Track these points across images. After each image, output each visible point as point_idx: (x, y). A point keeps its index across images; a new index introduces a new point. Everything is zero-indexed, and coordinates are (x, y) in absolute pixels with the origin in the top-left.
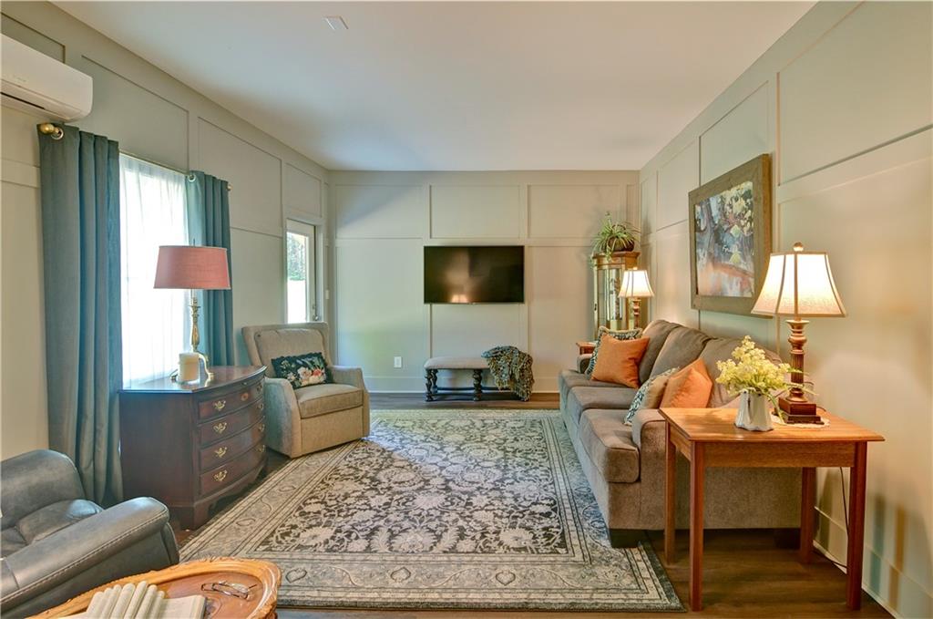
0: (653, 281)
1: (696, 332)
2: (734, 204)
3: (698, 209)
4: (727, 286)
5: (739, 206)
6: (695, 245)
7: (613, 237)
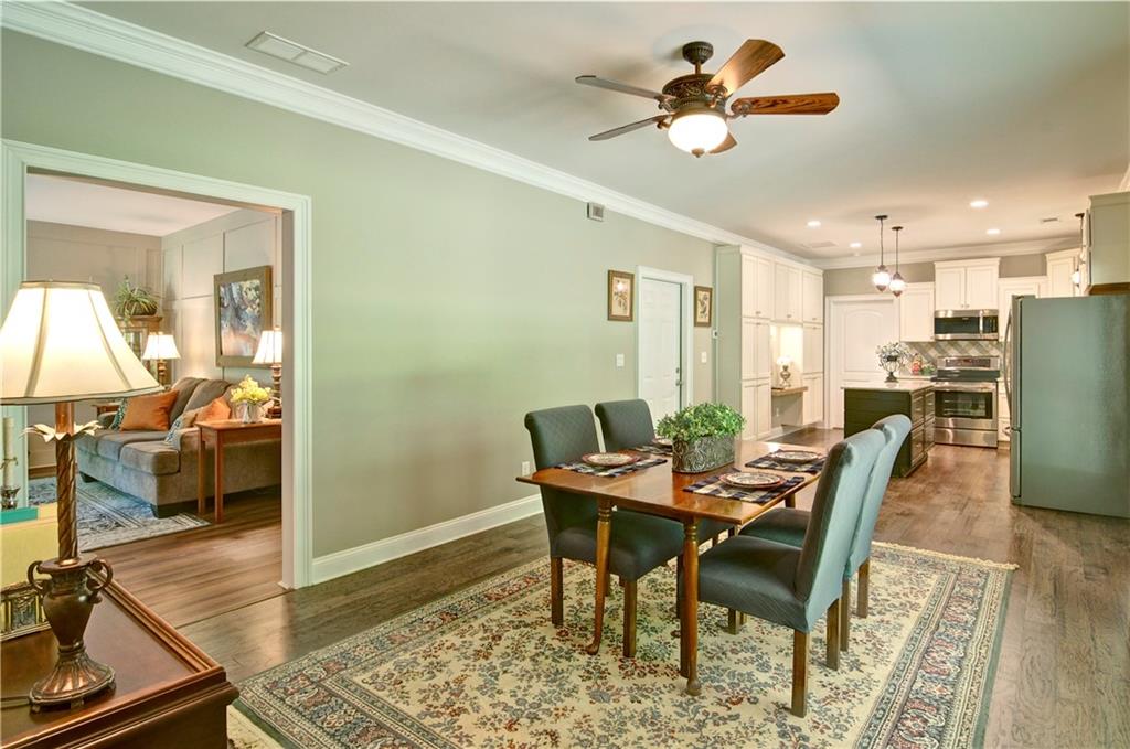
0: (180, 345)
1: (220, 381)
2: (249, 293)
3: (222, 289)
4: (244, 349)
5: (252, 295)
6: (219, 317)
7: (132, 301)
